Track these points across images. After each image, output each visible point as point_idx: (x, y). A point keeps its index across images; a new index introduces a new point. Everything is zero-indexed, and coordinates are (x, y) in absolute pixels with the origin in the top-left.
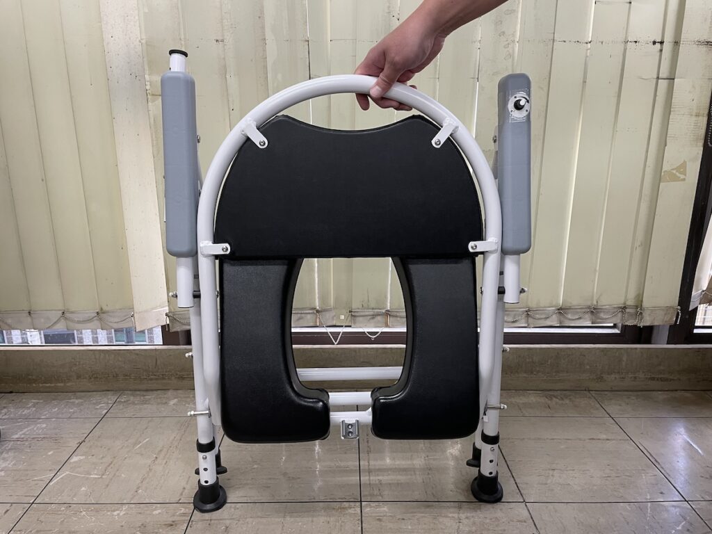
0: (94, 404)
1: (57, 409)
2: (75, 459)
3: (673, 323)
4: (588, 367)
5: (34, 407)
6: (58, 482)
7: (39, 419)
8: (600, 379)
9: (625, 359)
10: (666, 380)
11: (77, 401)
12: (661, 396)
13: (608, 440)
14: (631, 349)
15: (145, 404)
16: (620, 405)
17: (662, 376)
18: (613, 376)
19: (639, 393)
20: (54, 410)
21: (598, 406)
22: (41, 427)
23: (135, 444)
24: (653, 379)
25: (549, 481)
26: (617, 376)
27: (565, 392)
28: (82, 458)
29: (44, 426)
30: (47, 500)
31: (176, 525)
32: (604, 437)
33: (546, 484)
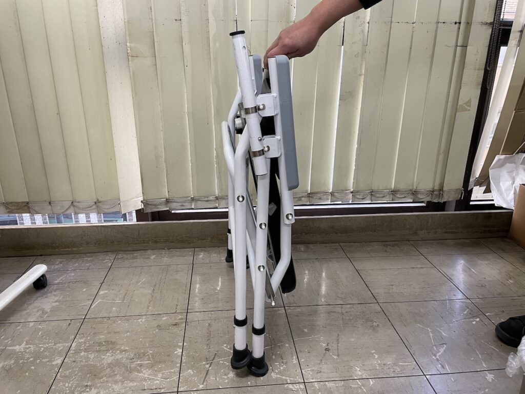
0: (102, 260)
1: (77, 264)
2: (101, 292)
3: (459, 198)
4: (408, 226)
5: (61, 263)
6: (96, 306)
7: (68, 270)
8: (416, 234)
9: (430, 221)
10: (454, 233)
11: (89, 259)
12: (451, 242)
13: (422, 268)
14: (434, 214)
15: (135, 259)
16: (428, 248)
17: (452, 230)
18: (423, 232)
19: (439, 241)
20: (75, 265)
21: (415, 249)
22: (72, 275)
23: (137, 282)
24: (446, 232)
25: (390, 292)
26: (425, 231)
27: (394, 242)
28: (106, 291)
29: (73, 274)
30: (93, 316)
31: (179, 324)
32: (420, 266)
33: (389, 293)
